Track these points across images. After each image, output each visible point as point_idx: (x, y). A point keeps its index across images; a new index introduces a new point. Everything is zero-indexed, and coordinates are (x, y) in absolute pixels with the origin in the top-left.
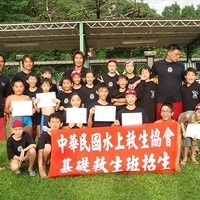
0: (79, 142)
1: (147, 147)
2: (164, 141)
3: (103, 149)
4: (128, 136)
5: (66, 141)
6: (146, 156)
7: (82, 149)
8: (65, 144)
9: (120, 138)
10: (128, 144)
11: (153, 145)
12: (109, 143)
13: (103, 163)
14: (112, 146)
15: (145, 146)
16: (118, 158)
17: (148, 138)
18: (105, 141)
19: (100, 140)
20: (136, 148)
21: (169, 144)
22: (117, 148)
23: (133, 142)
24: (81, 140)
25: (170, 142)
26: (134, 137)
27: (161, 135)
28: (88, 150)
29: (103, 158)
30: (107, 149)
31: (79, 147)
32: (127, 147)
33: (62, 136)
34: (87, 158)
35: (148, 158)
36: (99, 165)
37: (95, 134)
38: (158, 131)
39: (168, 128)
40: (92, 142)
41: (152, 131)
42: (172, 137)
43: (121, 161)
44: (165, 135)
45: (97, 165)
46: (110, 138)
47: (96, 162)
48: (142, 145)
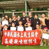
0: (10, 34)
1: (30, 37)
2: (35, 35)
3: (17, 37)
6: (29, 40)
7: (11, 36)
9: (22, 34)
10: (24, 36)
11: (32, 36)
13: (17, 41)
14: (19, 36)
15: (29, 37)
16: (21, 40)
17: (30, 34)
18: (17, 34)
20: (27, 37)
21: (36, 36)
22: (21, 37)
23: (26, 35)
25: (37, 36)
27: (34, 34)
29: (17, 40)
30: (18, 37)
32: (24, 37)
33: (6, 32)
34: (12, 39)
35: (30, 40)
36: (16, 42)
37: (15, 32)
38: (33, 32)
39: (36, 32)
40: (14, 34)
41: (32, 32)
42: (37, 35)
43: (22, 41)
44: (35, 34)
45: (15, 42)
46: (19, 33)
47: (15, 40)
48: (29, 36)
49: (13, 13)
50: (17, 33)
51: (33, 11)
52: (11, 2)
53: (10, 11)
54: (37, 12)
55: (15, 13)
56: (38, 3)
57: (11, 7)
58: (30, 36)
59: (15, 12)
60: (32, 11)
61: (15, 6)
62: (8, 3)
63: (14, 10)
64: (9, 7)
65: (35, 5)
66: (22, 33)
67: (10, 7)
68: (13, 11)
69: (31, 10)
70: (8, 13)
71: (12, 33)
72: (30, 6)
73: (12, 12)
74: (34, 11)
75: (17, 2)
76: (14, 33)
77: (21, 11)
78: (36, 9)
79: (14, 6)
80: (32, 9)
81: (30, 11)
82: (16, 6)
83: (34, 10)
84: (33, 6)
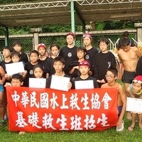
0: (29, 99)
1: (88, 108)
2: (102, 104)
3: (50, 107)
4: (72, 98)
5: (19, 97)
6: (87, 116)
7: (32, 105)
8: (18, 99)
9: (64, 99)
10: (72, 105)
11: (93, 107)
12: (55, 102)
13: (51, 120)
14: (58, 105)
15: (86, 108)
16: (63, 116)
17: (89, 101)
18: (51, 100)
19: (47, 99)
20: (79, 109)
21: (107, 107)
22: (62, 108)
23: (76, 104)
24: (32, 98)
25: (107, 106)
26: (76, 99)
27: (100, 100)
28: (38, 106)
29: (50, 115)
30: (54, 108)
31: (29, 103)
32: (70, 108)
33: (16, 92)
34: (36, 113)
35: (89, 118)
36: (48, 121)
37: (43, 94)
38: (97, 95)
39: (106, 94)
40: (41, 100)
41: (93, 95)
42: (109, 102)
43: (66, 120)
44: (103, 99)
45: (46, 121)
46: (56, 97)
47: (44, 118)
48: (84, 106)
49: (36, 36)
50: (50, 97)
51: (92, 30)
52: (28, 6)
53: (25, 30)
54: (104, 32)
55: (40, 38)
56: (108, 6)
57: (29, 18)
58: (87, 106)
59: (41, 35)
60: (89, 30)
61: (41, 18)
62: (19, 7)
63: (39, 29)
64: (23, 21)
65: (98, 13)
66: (64, 95)
67: (25, 19)
68: (35, 32)
69: (88, 27)
70: (20, 36)
71: (34, 96)
72: (85, 17)
73: (32, 35)
74: (95, 30)
75: (46, 5)
76: (41, 95)
77: (58, 32)
78: (101, 26)
79: (38, 18)
80: (89, 24)
81: (84, 30)
82: (43, 17)
83: (95, 27)
84: (93, 16)
